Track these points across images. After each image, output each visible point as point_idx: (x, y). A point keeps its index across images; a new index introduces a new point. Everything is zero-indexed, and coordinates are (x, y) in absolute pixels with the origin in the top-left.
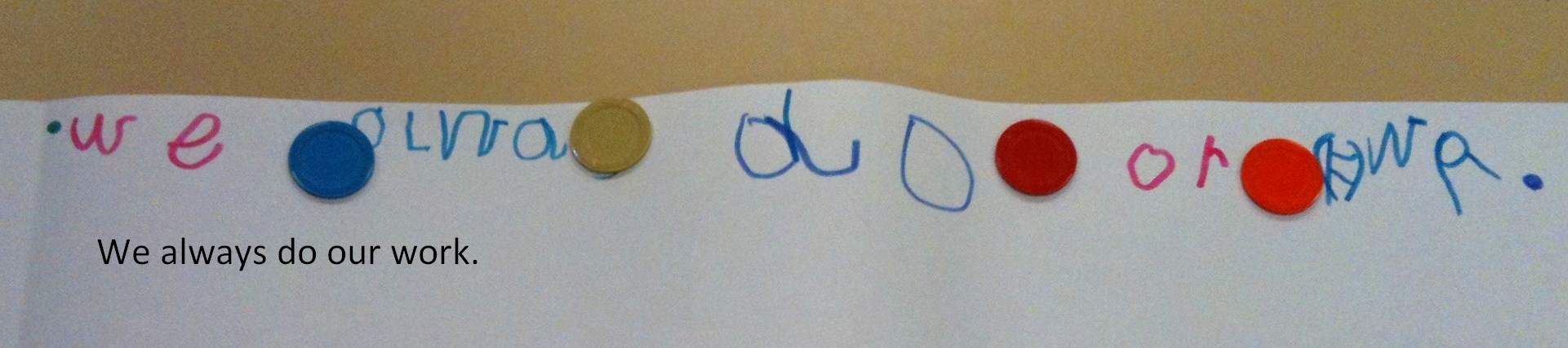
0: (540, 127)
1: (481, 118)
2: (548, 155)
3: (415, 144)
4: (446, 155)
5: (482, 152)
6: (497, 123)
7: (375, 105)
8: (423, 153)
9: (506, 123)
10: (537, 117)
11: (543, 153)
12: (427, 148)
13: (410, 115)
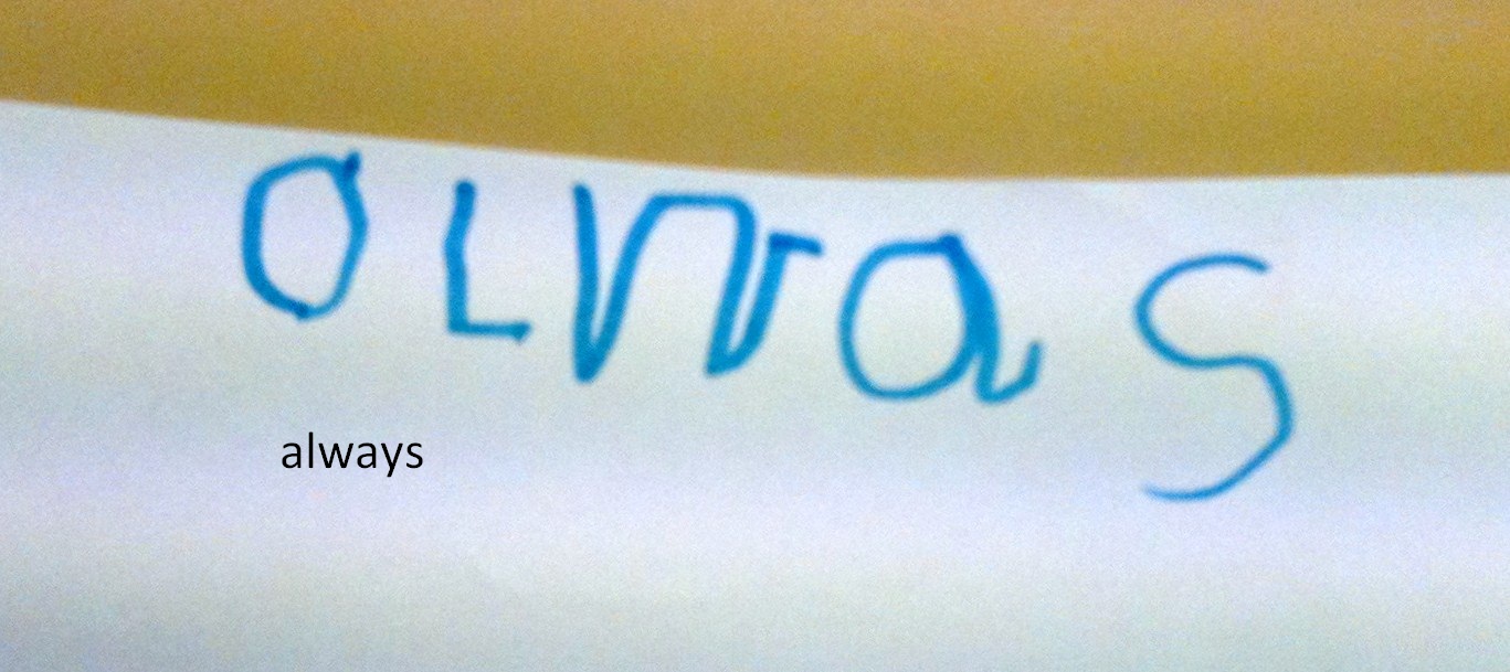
0: (938, 270)
1: (724, 225)
2: (966, 385)
3: (477, 311)
4: (589, 360)
5: (722, 359)
6: (783, 244)
7: (336, 145)
8: (506, 344)
9: (813, 247)
10: (930, 230)
11: (952, 374)
12: (519, 331)
13: (465, 193)
